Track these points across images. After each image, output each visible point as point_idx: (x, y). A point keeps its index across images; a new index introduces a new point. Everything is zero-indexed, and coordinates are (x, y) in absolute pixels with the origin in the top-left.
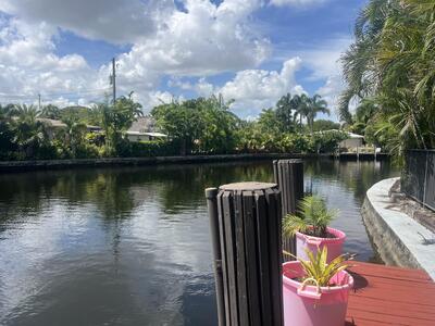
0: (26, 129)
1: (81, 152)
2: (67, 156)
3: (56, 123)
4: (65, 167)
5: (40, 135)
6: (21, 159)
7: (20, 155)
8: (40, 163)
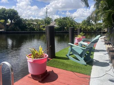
0: (29, 24)
1: (40, 30)
2: (37, 30)
3: (35, 23)
4: (37, 33)
5: (32, 26)
6: (28, 31)
7: (28, 30)
8: (32, 32)
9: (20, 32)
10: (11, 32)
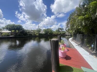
1: (35, 35)
2: (33, 35)
3: (32, 32)
4: (33, 36)
5: (30, 33)
6: (28, 36)
8: (31, 36)
9: (23, 36)
10: (18, 37)
